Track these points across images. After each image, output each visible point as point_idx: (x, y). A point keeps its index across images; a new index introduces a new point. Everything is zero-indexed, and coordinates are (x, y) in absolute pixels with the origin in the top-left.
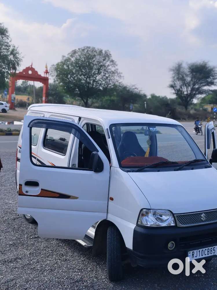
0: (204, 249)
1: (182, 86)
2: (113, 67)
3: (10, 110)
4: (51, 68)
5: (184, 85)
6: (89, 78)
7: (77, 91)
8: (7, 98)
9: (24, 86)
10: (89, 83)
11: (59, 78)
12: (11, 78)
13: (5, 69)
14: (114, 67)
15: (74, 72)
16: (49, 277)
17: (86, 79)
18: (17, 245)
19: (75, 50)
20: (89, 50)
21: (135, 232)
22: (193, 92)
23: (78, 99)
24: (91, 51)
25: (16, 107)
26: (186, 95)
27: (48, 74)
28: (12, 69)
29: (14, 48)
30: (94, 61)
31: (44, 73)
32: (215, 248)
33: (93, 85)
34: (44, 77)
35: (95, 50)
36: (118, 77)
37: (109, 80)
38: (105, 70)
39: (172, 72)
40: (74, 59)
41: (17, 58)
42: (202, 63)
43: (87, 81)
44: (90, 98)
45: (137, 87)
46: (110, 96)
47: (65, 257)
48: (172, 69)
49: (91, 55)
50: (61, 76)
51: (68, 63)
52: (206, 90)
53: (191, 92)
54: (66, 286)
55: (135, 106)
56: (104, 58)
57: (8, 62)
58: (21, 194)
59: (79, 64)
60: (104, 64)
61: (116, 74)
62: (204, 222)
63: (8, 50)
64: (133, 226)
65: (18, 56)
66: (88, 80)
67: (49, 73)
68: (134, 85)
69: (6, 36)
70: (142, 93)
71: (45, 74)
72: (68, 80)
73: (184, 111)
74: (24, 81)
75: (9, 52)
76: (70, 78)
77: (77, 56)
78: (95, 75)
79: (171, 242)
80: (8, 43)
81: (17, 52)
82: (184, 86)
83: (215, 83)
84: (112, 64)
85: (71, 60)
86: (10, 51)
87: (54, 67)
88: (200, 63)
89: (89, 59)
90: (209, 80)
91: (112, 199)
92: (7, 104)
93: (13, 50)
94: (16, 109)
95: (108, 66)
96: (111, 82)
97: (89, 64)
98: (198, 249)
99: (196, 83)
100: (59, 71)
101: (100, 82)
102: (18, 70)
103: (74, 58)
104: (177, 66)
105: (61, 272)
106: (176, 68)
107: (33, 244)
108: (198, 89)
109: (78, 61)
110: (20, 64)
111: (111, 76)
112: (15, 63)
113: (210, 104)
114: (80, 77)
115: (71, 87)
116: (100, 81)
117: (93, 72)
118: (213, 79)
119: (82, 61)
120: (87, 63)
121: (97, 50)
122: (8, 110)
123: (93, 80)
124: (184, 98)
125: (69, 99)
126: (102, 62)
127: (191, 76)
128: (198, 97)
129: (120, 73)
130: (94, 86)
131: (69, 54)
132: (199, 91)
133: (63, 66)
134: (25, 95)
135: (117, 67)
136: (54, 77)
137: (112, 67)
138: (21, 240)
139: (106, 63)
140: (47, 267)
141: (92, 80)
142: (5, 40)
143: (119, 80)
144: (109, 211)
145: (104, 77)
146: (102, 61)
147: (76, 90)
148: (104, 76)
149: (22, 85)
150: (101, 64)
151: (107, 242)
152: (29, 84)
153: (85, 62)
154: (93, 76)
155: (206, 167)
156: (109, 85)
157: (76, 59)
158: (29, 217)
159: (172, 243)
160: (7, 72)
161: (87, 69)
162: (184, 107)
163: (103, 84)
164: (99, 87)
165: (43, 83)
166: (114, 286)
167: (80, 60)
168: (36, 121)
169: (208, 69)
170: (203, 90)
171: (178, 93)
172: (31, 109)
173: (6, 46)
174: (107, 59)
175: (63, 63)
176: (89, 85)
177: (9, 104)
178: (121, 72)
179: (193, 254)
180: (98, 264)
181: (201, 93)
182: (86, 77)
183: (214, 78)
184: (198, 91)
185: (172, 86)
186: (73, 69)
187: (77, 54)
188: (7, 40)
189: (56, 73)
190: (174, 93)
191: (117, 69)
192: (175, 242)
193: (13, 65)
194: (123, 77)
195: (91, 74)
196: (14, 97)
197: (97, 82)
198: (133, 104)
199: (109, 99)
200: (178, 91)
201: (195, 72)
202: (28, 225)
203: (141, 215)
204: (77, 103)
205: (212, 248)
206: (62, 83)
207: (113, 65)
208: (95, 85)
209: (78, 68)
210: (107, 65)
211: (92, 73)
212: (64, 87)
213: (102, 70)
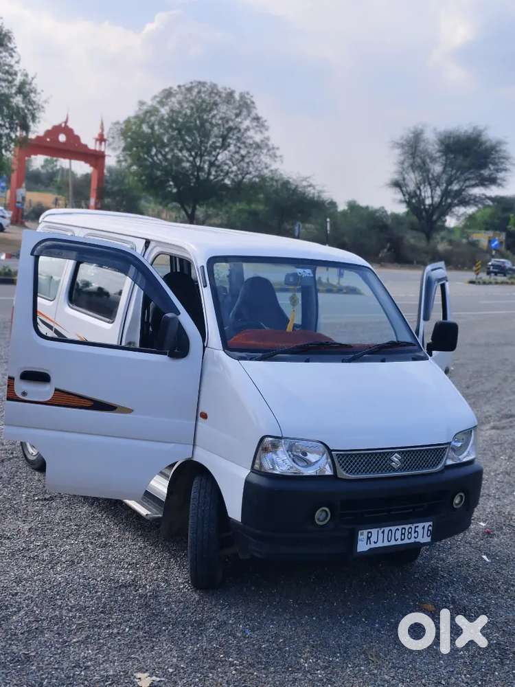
0: (394, 528)
1: (421, 184)
2: (259, 133)
3: (11, 227)
4: (111, 129)
5: (426, 184)
6: (202, 156)
7: (171, 185)
8: (5, 198)
9: (47, 171)
10: (200, 169)
11: (130, 155)
12: (17, 150)
13: (4, 128)
14: (261, 132)
15: (165, 141)
16: (66, 574)
17: (194, 158)
18: (4, 512)
19: (171, 88)
20: (203, 89)
21: (248, 484)
22: (446, 199)
23: (175, 207)
24: (209, 92)
25: (27, 221)
26: (430, 205)
27: (103, 143)
28: (18, 129)
29: (25, 78)
30: (214, 116)
31: (94, 141)
32: (418, 527)
33: (209, 174)
34: (95, 151)
35: (217, 90)
36: (268, 157)
37: (248, 163)
38: (238, 139)
39: (398, 151)
40: (165, 110)
41: (31, 103)
42: (470, 131)
43: (196, 163)
44: (200, 206)
45: (314, 183)
46: (249, 202)
47: (104, 539)
48: (398, 144)
49: (208, 101)
50: (135, 149)
51: (153, 119)
52: (478, 195)
53: (442, 198)
54: (99, 593)
55: (306, 229)
56: (238, 111)
57: (11, 112)
58: (12, 397)
59: (177, 122)
60: (236, 124)
61: (265, 151)
62: (396, 471)
63: (10, 82)
64: (244, 473)
65: (34, 97)
66: (199, 161)
67: (107, 142)
68: (307, 178)
69: (7, 49)
70: (326, 196)
71: (98, 143)
72: (150, 160)
73: (422, 244)
74: (49, 158)
75: (14, 88)
76: (156, 155)
77: (174, 103)
78: (215, 151)
79: (321, 509)
80: (11, 66)
81: (31, 88)
82: (425, 186)
83: (499, 181)
84: (257, 126)
85: (160, 114)
86: (15, 85)
87: (119, 129)
88: (466, 131)
89: (201, 112)
90: (486, 172)
91: (204, 416)
92: (5, 212)
93: (23, 84)
94: (27, 224)
95: (247, 129)
96: (251, 169)
97: (202, 125)
98: (381, 527)
99: (454, 180)
100: (129, 137)
101: (226, 167)
102: (34, 132)
103: (167, 108)
104: (411, 135)
105: (94, 566)
106: (408, 142)
107: (39, 513)
108: (459, 193)
109: (175, 114)
110: (39, 118)
111: (252, 155)
112: (26, 114)
113: (487, 229)
114: (180, 154)
115: (157, 178)
116: (226, 164)
117: (210, 142)
118: (494, 170)
119: (185, 115)
120: (198, 122)
121: (221, 90)
122: (7, 226)
123: (210, 161)
124: (424, 213)
125: (152, 205)
126: (232, 120)
127: (444, 162)
128: (456, 213)
129: (273, 148)
130: (212, 177)
131: (155, 97)
132: (461, 197)
133: (140, 127)
134: (50, 191)
135: (266, 134)
136: (118, 152)
137: (256, 132)
138: (14, 502)
139: (241, 123)
140: (64, 556)
141: (207, 163)
142: (4, 59)
143: (270, 166)
144: (197, 443)
145: (237, 156)
146: (233, 117)
147: (167, 184)
148: (237, 152)
149: (42, 167)
150: (231, 124)
151: (191, 506)
152: (61, 166)
153: (192, 120)
154: (209, 154)
155: (415, 359)
156: (248, 176)
157: (172, 111)
158: (35, 458)
159: (325, 511)
160: (8, 135)
161: (197, 135)
162: (423, 236)
163: (232, 172)
164: (223, 180)
165: (91, 165)
166: (202, 597)
167: (180, 112)
168: (48, 243)
169: (484, 147)
170: (472, 195)
171: (409, 201)
172: (45, 219)
173: (7, 72)
174: (245, 112)
175: (140, 120)
176: (200, 174)
177: (11, 212)
178: (276, 146)
179: (369, 535)
180: (174, 556)
181: (465, 202)
182: (193, 153)
183: (496, 167)
184: (458, 199)
185: (397, 184)
186: (164, 134)
187: (173, 99)
188: (10, 58)
189: (123, 141)
190: (401, 202)
191: (268, 139)
192: (329, 509)
193: (22, 120)
194: (281, 156)
195: (206, 148)
196: (24, 195)
197: (219, 166)
198: (302, 222)
199: (247, 207)
200: (413, 195)
201: (452, 152)
202: (31, 473)
203: (260, 448)
204: (170, 216)
205: (411, 528)
206: (137, 165)
207: (257, 129)
208: (213, 173)
209: (175, 133)
210: (243, 126)
211: (209, 145)
212: (142, 176)
213: (231, 138)
